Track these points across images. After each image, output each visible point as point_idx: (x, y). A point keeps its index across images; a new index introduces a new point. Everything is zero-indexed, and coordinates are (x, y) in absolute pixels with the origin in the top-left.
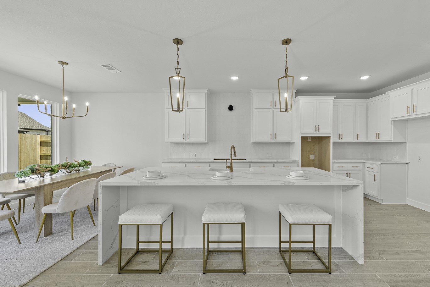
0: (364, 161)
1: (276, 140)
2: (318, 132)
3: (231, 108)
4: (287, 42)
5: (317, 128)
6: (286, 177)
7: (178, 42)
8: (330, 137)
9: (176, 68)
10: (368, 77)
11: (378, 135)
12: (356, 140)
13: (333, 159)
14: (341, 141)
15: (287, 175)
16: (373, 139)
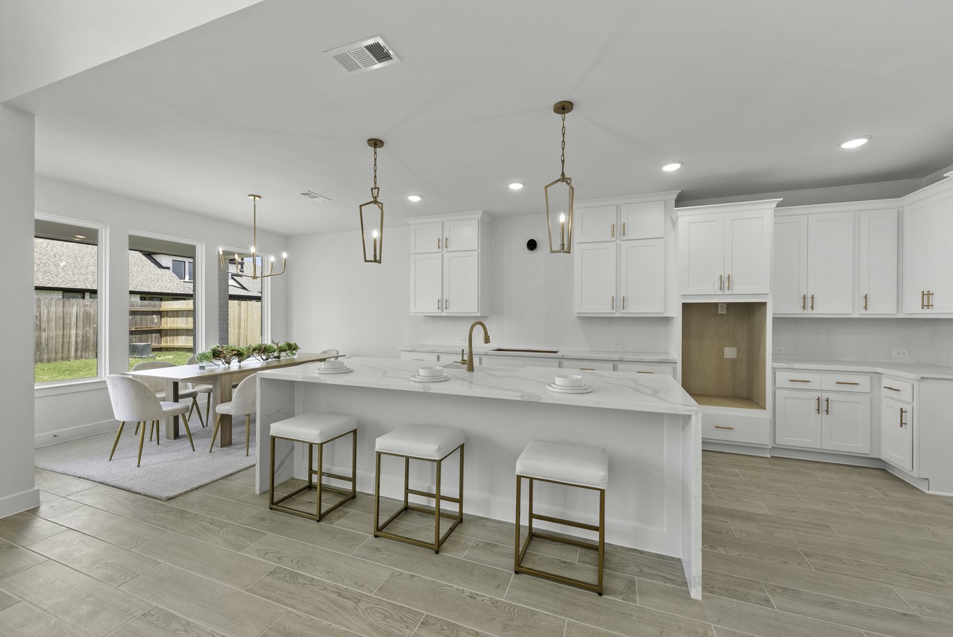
0: (879, 370)
1: (624, 311)
2: (727, 292)
3: (532, 245)
4: (564, 108)
5: (725, 282)
6: (548, 388)
7: (376, 143)
8: (766, 303)
9: (372, 189)
10: (863, 141)
11: (927, 298)
12: (863, 311)
13: (774, 360)
14: (809, 313)
15: (550, 385)
16: (913, 308)
